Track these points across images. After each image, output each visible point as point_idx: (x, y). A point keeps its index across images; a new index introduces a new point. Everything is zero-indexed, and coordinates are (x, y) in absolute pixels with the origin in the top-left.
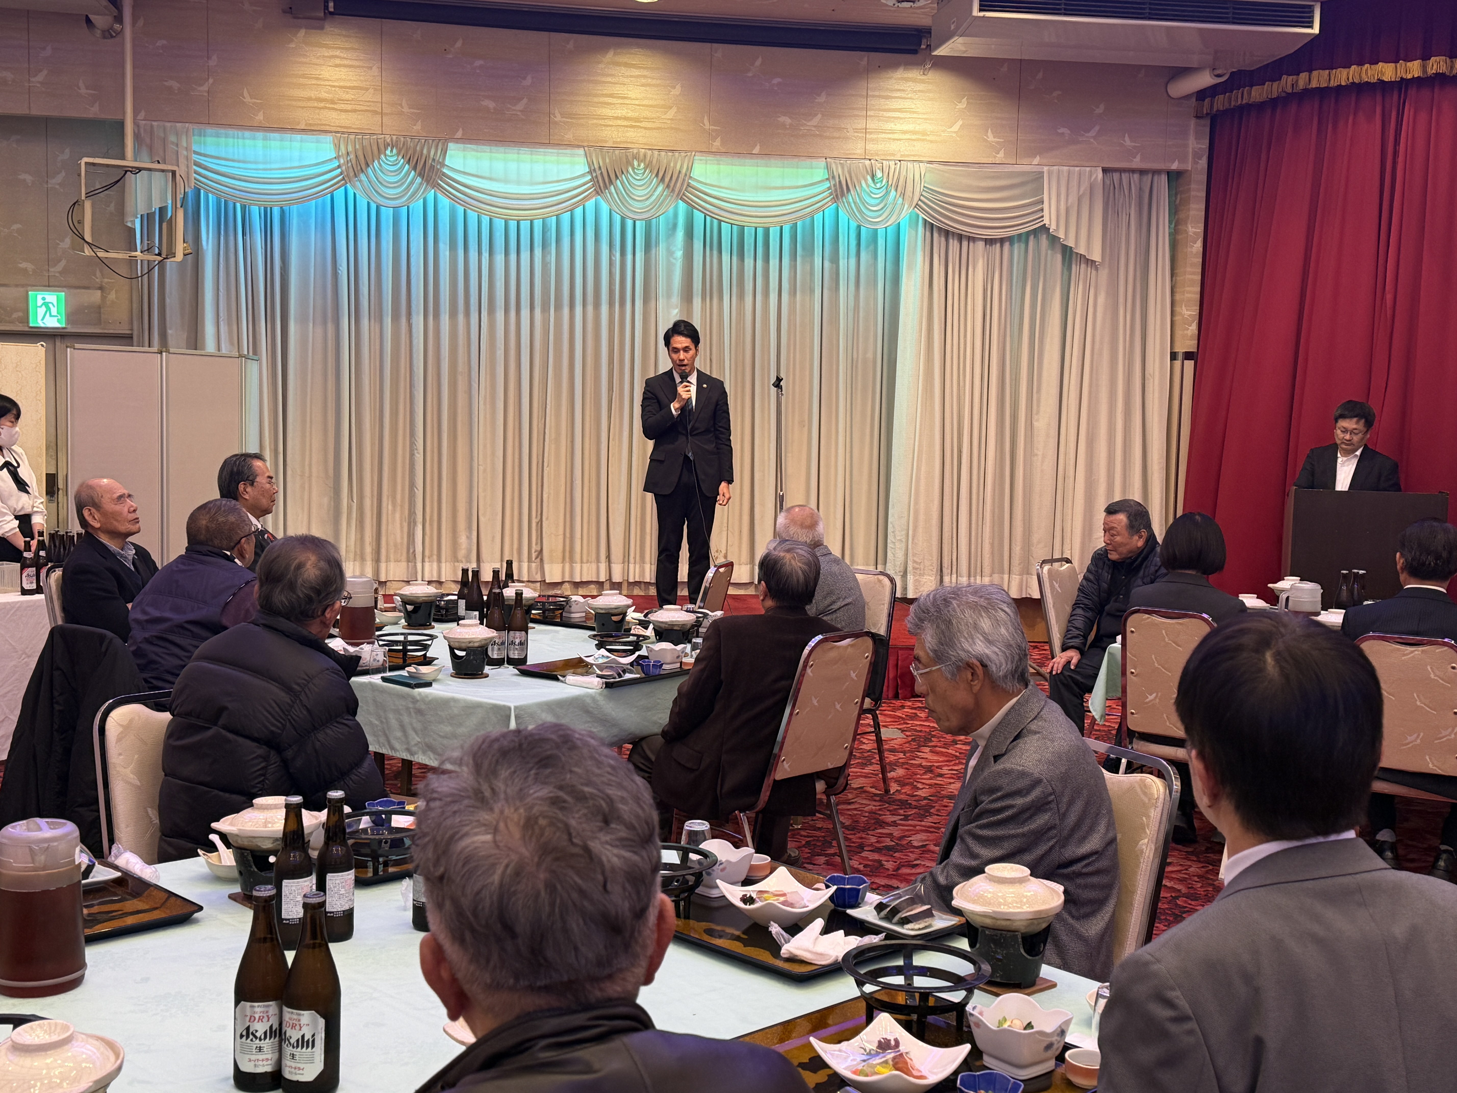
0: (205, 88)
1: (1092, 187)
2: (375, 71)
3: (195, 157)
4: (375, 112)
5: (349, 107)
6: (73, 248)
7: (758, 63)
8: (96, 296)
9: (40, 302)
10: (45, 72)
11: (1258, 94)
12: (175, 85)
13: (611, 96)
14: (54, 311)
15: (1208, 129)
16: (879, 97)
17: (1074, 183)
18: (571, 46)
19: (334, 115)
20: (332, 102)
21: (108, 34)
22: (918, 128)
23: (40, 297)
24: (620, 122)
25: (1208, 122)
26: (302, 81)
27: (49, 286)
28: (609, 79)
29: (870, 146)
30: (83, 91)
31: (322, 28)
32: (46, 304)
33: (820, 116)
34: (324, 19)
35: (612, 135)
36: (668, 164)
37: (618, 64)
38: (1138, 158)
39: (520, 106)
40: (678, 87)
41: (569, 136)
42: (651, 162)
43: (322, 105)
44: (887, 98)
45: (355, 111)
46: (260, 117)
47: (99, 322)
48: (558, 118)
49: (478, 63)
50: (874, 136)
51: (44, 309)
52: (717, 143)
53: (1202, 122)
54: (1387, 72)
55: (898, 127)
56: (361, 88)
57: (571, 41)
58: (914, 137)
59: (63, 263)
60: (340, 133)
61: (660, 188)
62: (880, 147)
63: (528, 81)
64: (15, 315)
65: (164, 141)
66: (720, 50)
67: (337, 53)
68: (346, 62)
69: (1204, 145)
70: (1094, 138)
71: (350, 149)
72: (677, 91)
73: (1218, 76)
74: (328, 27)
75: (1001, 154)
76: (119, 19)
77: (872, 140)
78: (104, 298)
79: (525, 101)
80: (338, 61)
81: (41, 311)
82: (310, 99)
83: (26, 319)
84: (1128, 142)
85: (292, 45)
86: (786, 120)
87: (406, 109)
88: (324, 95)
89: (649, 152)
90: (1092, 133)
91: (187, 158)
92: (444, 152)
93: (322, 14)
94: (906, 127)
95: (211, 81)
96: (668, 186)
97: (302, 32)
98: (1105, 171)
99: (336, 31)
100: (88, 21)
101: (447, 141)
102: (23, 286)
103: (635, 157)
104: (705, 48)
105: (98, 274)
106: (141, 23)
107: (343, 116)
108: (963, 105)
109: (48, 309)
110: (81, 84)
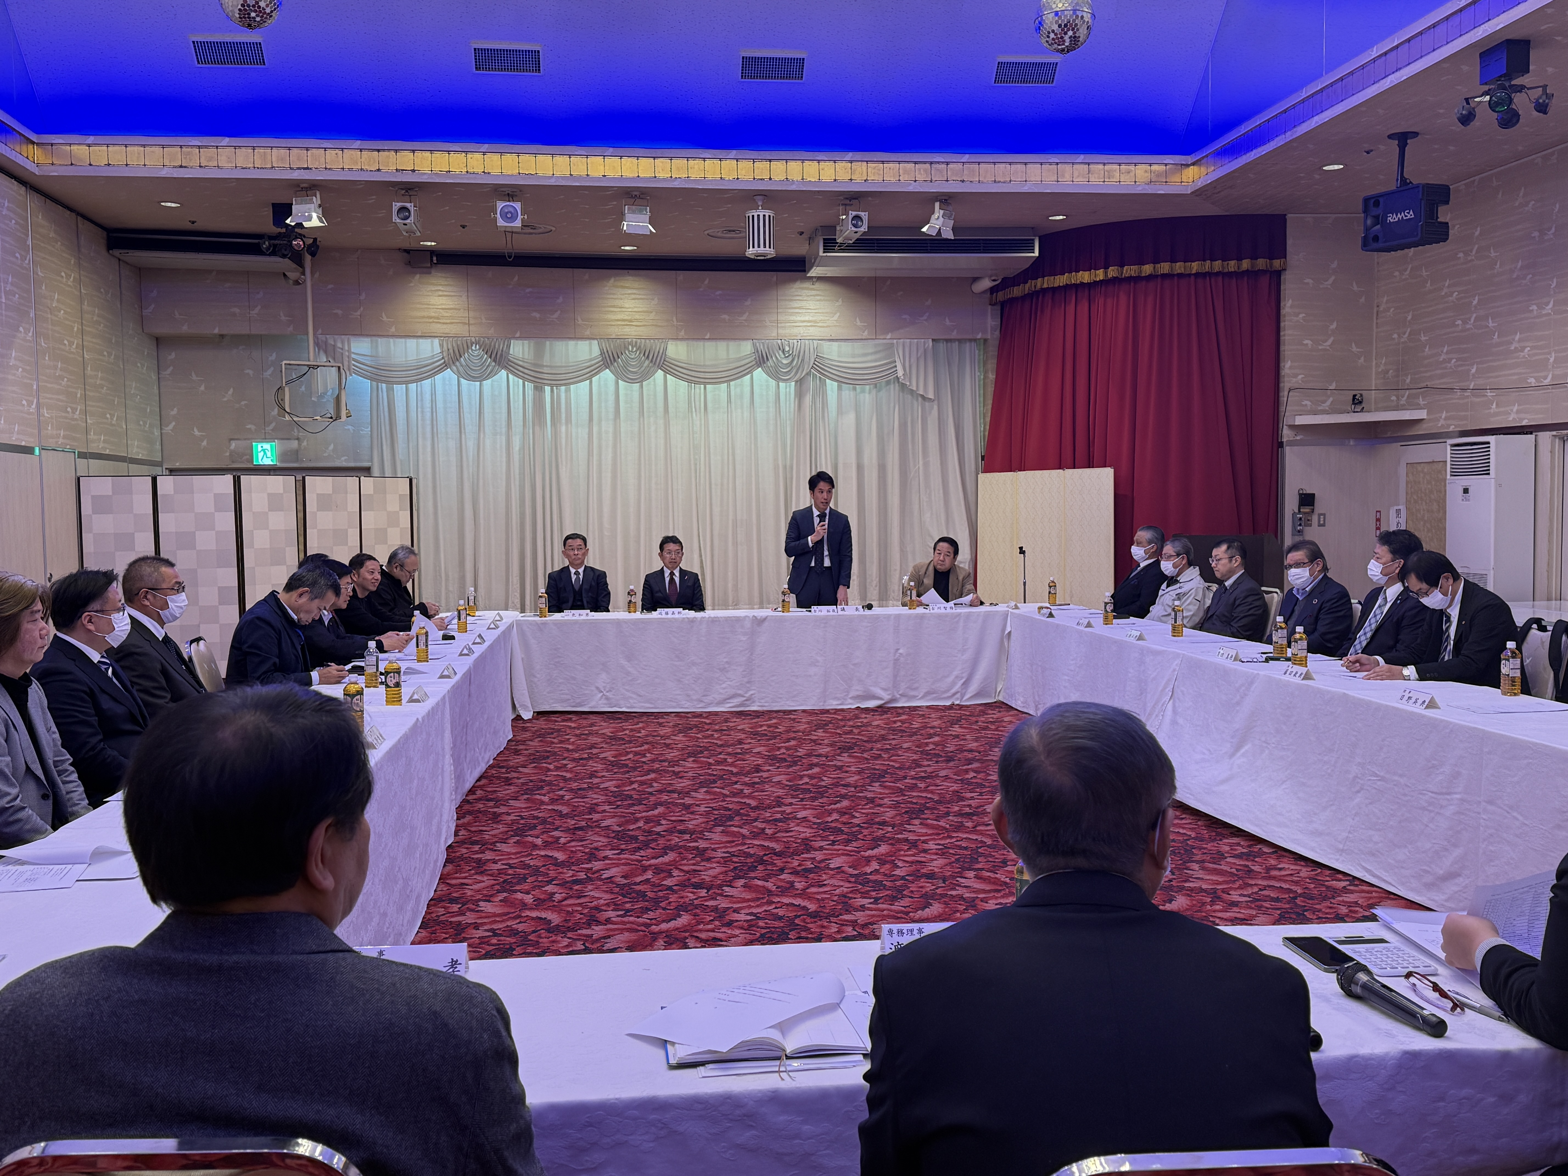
0: (359, 313)
1: (925, 351)
2: (464, 298)
3: (353, 356)
4: (465, 323)
5: (448, 321)
6: (279, 415)
7: (706, 282)
8: (294, 444)
9: (260, 449)
10: (259, 307)
11: (1017, 291)
12: (340, 312)
13: (614, 307)
14: (269, 454)
15: (999, 312)
16: (786, 300)
17: (914, 349)
18: (587, 277)
19: (439, 326)
20: (438, 318)
21: (297, 283)
22: (811, 319)
23: (260, 445)
24: (620, 323)
25: (998, 308)
26: (418, 306)
27: (265, 439)
28: (612, 296)
29: (780, 331)
30: (283, 318)
31: (430, 273)
32: (264, 450)
33: (747, 314)
34: (431, 267)
35: (615, 331)
36: (651, 347)
37: (617, 287)
38: (955, 332)
39: (556, 315)
40: (656, 299)
41: (588, 333)
42: (640, 347)
43: (431, 320)
44: (791, 300)
45: (452, 323)
46: (393, 329)
47: (297, 461)
48: (580, 322)
49: (528, 290)
50: (783, 325)
51: (262, 453)
52: (682, 333)
53: (995, 307)
54: (1085, 277)
55: (799, 318)
56: (455, 309)
57: (585, 274)
58: (809, 324)
59: (273, 425)
60: (443, 337)
61: (647, 362)
62: (787, 331)
63: (560, 300)
64: (245, 457)
65: (334, 346)
66: (681, 275)
67: (440, 288)
68: (445, 293)
69: (998, 322)
70: (926, 320)
71: (450, 347)
72: (656, 301)
73: (994, 280)
74: (433, 271)
75: (866, 333)
76: (303, 273)
77: (782, 327)
78: (299, 444)
79: (559, 312)
80: (440, 293)
81: (261, 455)
82: (424, 317)
83: (251, 460)
84: (948, 322)
85: (412, 285)
86: (726, 317)
87: (484, 321)
88: (433, 314)
89: (639, 341)
90: (925, 318)
91: (349, 357)
92: (509, 346)
93: (429, 265)
94: (803, 319)
95: (362, 309)
96: (652, 361)
97: (418, 276)
98: (933, 340)
99: (440, 274)
100: (285, 275)
101: (510, 338)
102: (248, 439)
103: (629, 344)
104: (672, 274)
105: (296, 430)
106: (317, 275)
107: (445, 326)
108: (840, 303)
109: (265, 453)
110: (282, 314)
